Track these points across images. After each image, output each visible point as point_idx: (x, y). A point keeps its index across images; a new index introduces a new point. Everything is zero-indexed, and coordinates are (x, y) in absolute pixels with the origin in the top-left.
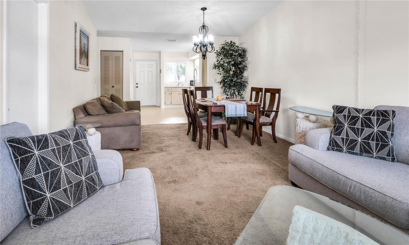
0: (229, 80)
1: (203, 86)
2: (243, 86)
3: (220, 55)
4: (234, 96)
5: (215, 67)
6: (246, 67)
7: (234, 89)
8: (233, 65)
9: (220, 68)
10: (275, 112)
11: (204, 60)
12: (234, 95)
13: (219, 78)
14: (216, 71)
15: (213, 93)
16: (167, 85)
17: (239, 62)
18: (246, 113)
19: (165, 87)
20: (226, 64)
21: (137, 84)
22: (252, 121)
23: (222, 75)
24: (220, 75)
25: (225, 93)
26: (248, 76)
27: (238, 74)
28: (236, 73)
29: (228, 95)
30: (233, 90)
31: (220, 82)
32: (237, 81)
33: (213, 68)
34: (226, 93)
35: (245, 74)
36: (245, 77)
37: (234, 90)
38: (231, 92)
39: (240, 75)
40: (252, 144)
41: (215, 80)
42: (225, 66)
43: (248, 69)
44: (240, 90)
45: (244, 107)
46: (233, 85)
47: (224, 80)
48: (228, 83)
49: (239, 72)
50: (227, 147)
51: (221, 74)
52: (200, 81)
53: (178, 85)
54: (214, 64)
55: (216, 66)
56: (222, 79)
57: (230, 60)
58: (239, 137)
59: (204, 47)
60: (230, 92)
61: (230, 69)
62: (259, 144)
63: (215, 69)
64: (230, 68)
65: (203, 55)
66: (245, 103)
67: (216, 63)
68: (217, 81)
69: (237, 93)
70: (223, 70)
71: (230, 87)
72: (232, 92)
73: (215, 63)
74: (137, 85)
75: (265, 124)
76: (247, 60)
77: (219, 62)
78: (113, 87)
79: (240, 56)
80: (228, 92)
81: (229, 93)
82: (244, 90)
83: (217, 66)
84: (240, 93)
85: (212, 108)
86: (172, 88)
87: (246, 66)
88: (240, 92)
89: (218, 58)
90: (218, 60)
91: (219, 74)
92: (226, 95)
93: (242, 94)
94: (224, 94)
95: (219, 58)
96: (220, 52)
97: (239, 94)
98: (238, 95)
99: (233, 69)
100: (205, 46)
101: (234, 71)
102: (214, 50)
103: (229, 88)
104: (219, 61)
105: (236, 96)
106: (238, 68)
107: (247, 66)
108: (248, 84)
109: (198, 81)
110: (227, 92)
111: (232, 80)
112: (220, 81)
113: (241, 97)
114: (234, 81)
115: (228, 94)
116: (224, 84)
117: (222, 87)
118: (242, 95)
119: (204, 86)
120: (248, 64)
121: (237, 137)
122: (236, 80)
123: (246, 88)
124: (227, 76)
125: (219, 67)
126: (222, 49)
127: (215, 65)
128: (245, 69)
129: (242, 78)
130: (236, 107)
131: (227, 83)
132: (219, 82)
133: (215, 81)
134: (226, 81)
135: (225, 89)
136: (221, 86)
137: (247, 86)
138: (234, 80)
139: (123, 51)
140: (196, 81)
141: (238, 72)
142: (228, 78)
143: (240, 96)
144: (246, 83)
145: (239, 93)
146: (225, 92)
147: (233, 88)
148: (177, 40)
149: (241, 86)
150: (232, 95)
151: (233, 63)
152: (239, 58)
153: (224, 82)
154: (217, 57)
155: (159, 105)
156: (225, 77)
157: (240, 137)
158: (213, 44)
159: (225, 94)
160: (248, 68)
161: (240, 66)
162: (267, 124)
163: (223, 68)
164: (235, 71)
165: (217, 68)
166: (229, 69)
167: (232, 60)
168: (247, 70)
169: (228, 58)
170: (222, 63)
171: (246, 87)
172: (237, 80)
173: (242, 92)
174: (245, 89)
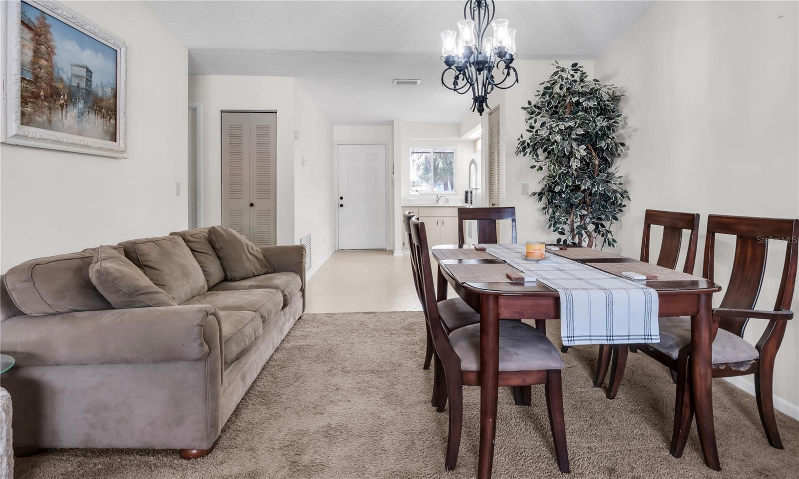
0: (567, 187)
1: (492, 207)
2: (612, 206)
3: (539, 113)
4: (582, 236)
5: (524, 149)
6: (622, 148)
7: (584, 215)
8: (580, 140)
9: (540, 151)
10: (768, 321)
11: (481, 115)
12: (583, 232)
13: (536, 181)
14: (527, 160)
15: (514, 228)
16: (410, 200)
17: (600, 130)
18: (655, 330)
19: (402, 207)
20: (558, 138)
21: (341, 198)
22: (675, 354)
23: (545, 173)
24: (538, 170)
25: (554, 226)
26: (627, 176)
27: (595, 168)
28: (588, 165)
29: (562, 233)
30: (579, 219)
31: (540, 194)
32: (594, 190)
33: (517, 153)
34: (558, 226)
35: (620, 168)
36: (620, 177)
37: (582, 217)
38: (572, 225)
39: (600, 172)
40: (676, 449)
41: (525, 187)
42: (553, 144)
43: (629, 152)
44: (603, 217)
45: (648, 302)
46: (580, 204)
47: (550, 187)
48: (563, 196)
49: (597, 162)
50: (569, 472)
51: (541, 168)
52: (482, 190)
53: (437, 201)
54: (519, 139)
55: (526, 144)
56: (545, 183)
57: (572, 124)
58: (610, 393)
59: (479, 70)
60: (569, 222)
61: (571, 153)
62: (710, 459)
63: (522, 153)
64: (569, 148)
65: (476, 99)
66: (644, 277)
67: (527, 137)
68: (531, 192)
69: (591, 227)
70: (547, 158)
71: (570, 207)
72: (575, 225)
73: (522, 137)
74: (341, 202)
75: (731, 370)
76: (626, 124)
77: (537, 131)
78: (252, 205)
79: (601, 114)
80: (565, 223)
81: (567, 228)
82: (616, 219)
83: (528, 144)
84: (603, 226)
85: (502, 301)
86: (420, 209)
87: (623, 145)
88: (604, 223)
89: (532, 121)
90: (532, 127)
91: (537, 168)
92: (557, 232)
93: (609, 232)
94: (552, 228)
95: (535, 122)
96: (539, 105)
97: (597, 230)
98: (594, 234)
99: (582, 150)
100: (482, 65)
101: (582, 160)
102: (517, 80)
103: (568, 212)
104: (534, 130)
105: (589, 236)
106: (595, 150)
107: (626, 144)
108: (629, 199)
109: (479, 191)
110: (560, 223)
111: (577, 188)
112: (538, 190)
113: (605, 241)
114: (584, 191)
115: (563, 229)
116: (552, 199)
117: (544, 208)
118: (609, 235)
119: (493, 205)
120: (630, 138)
121: (600, 393)
122: (589, 188)
123: (621, 211)
124: (560, 174)
125: (534, 150)
126: (544, 95)
127: (524, 142)
128: (619, 154)
129: (609, 182)
130: (609, 303)
131: (561, 197)
132: (534, 194)
133: (525, 189)
134: (557, 189)
135: (554, 213)
136: (542, 204)
137: (625, 206)
138: (583, 187)
139: (276, 113)
140: (474, 192)
141: (594, 164)
142: (564, 182)
143: (603, 236)
144: (622, 195)
145: (597, 227)
146: (554, 222)
147: (578, 212)
148: (419, 82)
149: (604, 207)
150: (575, 232)
151: (580, 131)
152: (599, 118)
153: (551, 194)
154: (530, 119)
155: (391, 249)
156: (554, 177)
157: (613, 398)
158: (512, 60)
159: (554, 231)
160: (628, 148)
161: (603, 144)
162: (742, 369)
163: (549, 153)
164: (585, 160)
165: (528, 150)
166: (567, 154)
167: (576, 124)
168: (626, 155)
169: (563, 120)
170: (544, 133)
171: (623, 209)
172: (593, 186)
173: (607, 224)
174: (618, 216)
